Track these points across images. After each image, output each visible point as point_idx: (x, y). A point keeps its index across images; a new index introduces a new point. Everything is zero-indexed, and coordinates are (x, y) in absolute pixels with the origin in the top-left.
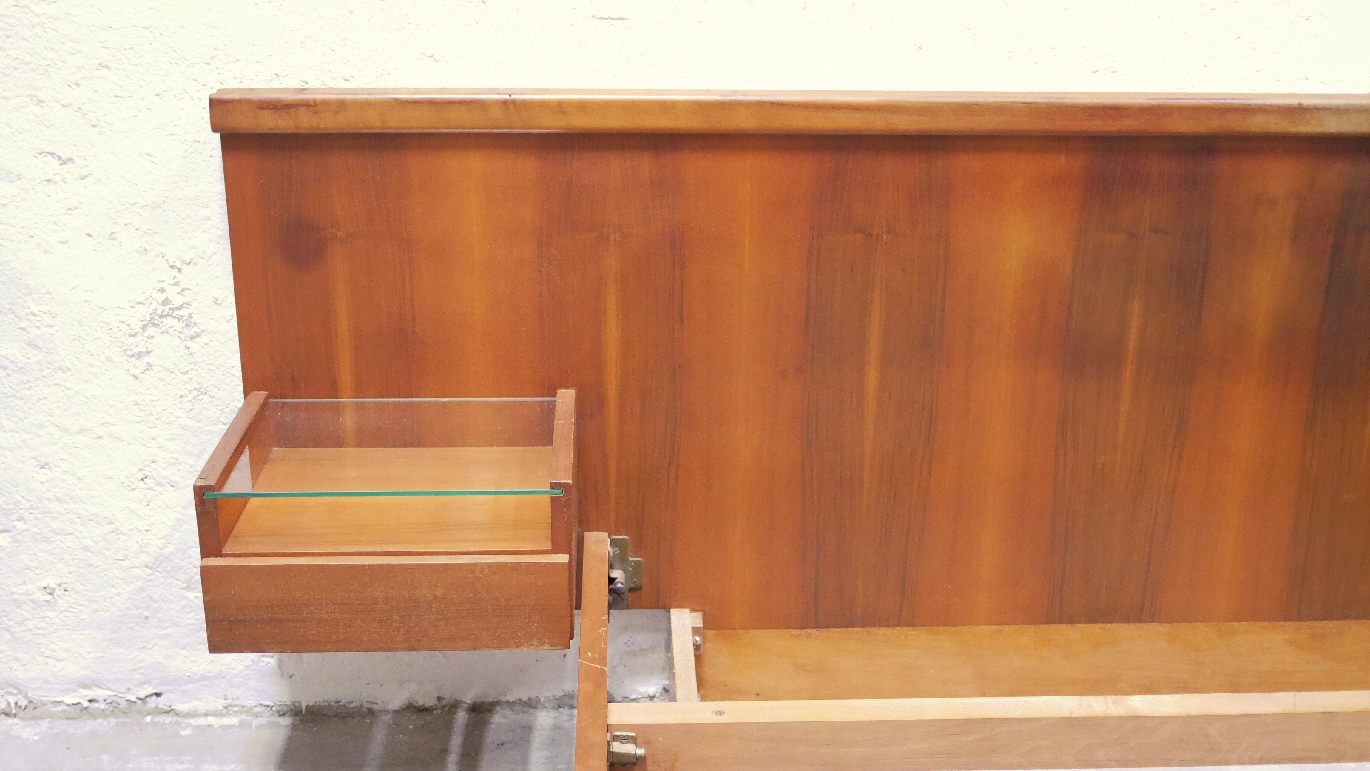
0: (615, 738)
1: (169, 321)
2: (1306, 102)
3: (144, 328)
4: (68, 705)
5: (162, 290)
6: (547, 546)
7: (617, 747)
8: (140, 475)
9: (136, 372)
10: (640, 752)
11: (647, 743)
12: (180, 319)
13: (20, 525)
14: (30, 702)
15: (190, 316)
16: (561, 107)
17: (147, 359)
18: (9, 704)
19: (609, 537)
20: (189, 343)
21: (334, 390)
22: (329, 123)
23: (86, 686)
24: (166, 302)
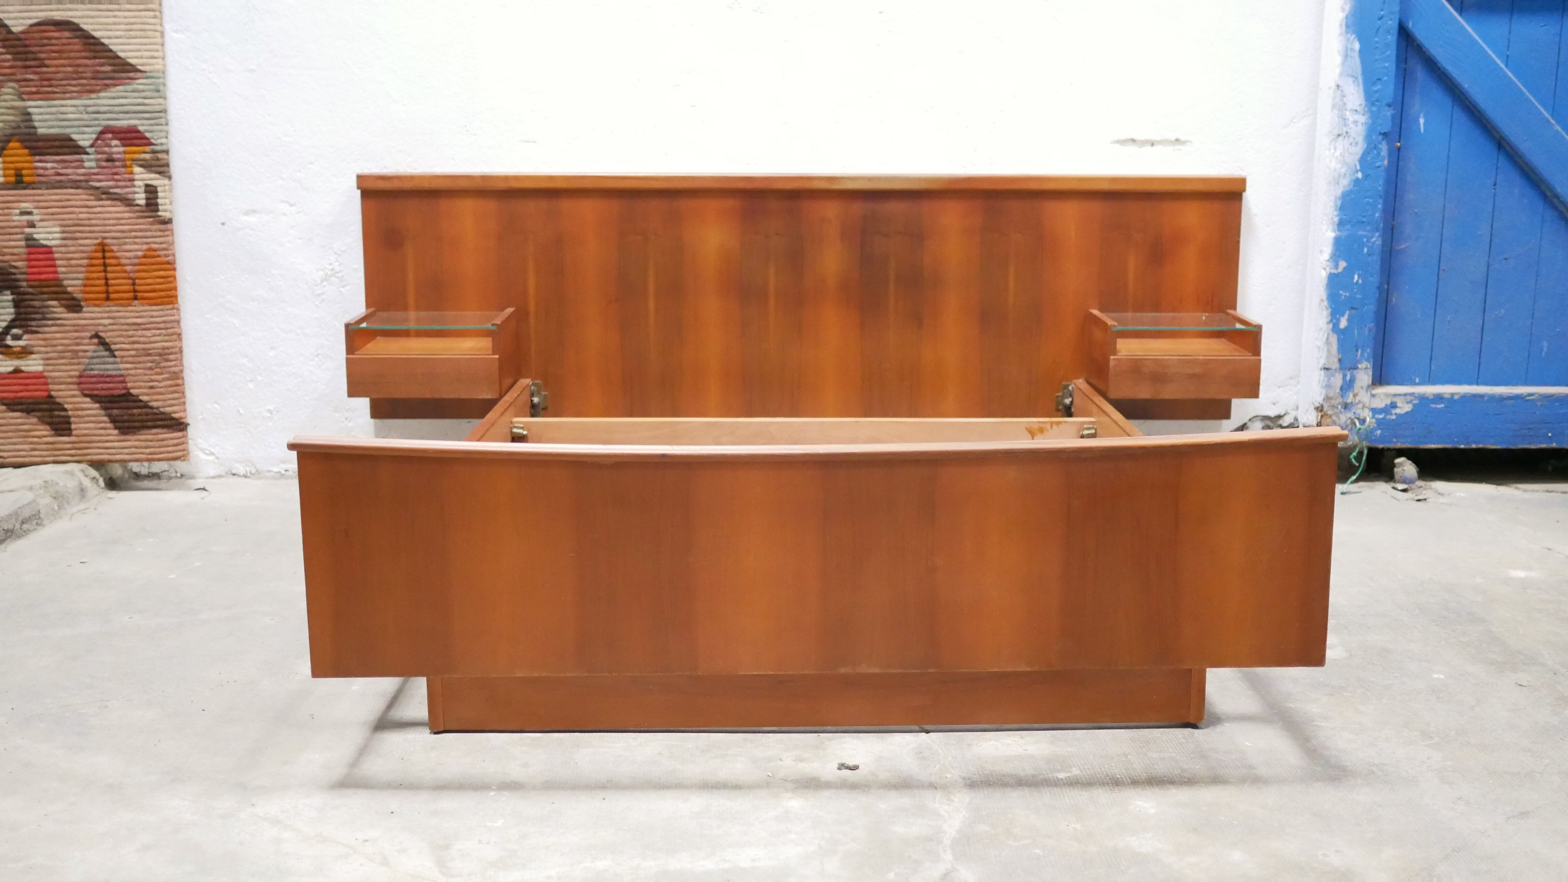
0: (515, 427)
1: (333, 279)
2: (837, 176)
3: (322, 281)
4: (275, 472)
5: (331, 264)
6: (491, 352)
7: (515, 430)
8: (316, 354)
9: (317, 303)
10: (525, 433)
11: (528, 430)
12: (338, 277)
13: (259, 378)
14: (257, 471)
15: (343, 276)
16: (506, 178)
17: (323, 297)
18: (246, 471)
19: (532, 380)
20: (342, 289)
21: (405, 308)
22: (407, 185)
23: (284, 462)
24: (332, 270)
